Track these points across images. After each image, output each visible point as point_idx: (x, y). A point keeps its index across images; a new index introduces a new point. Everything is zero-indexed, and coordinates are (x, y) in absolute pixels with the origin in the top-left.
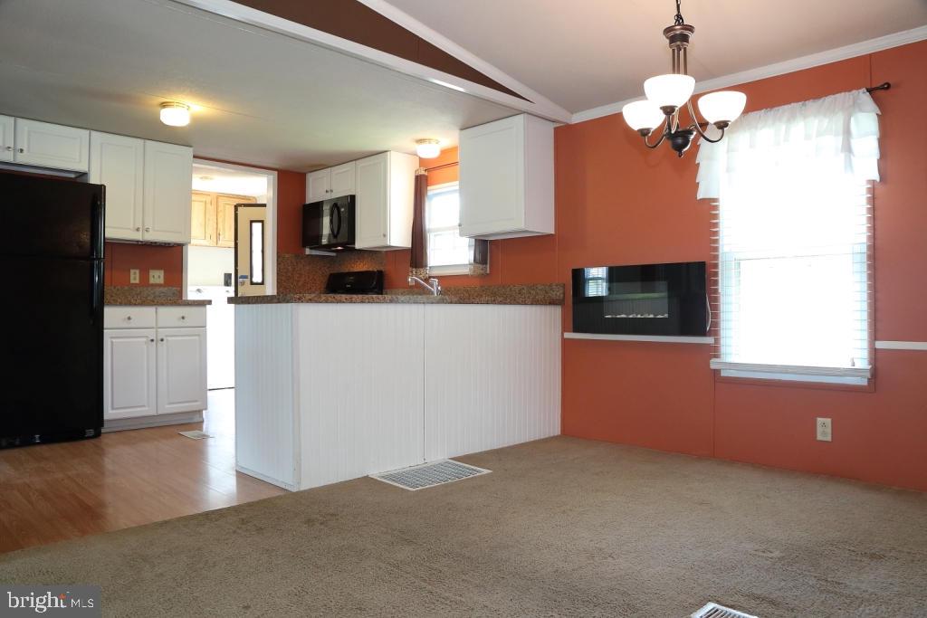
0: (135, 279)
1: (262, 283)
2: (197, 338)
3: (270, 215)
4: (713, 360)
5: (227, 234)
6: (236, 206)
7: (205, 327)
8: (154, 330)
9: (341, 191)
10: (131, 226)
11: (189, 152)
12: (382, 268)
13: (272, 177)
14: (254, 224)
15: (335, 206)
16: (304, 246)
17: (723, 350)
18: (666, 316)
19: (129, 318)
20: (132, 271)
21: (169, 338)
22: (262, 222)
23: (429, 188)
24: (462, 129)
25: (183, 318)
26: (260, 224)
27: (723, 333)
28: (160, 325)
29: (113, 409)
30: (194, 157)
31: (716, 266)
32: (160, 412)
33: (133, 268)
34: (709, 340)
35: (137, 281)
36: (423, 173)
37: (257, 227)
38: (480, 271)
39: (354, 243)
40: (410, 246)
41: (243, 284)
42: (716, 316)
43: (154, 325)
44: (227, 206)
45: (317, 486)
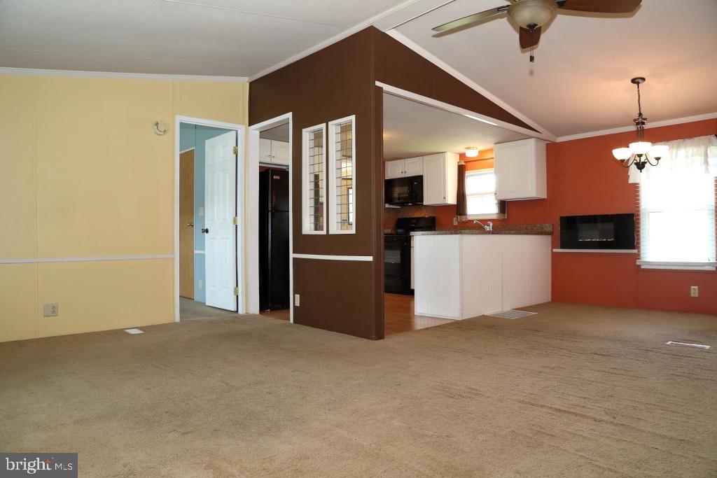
4: (638, 260)
9: (412, 173)
12: (434, 215)
15: (409, 181)
16: (386, 202)
17: (642, 256)
18: (612, 239)
23: (466, 172)
24: (496, 144)
27: (642, 248)
31: (638, 215)
34: (635, 251)
36: (463, 163)
38: (502, 218)
39: (423, 202)
40: (456, 203)
42: (639, 239)
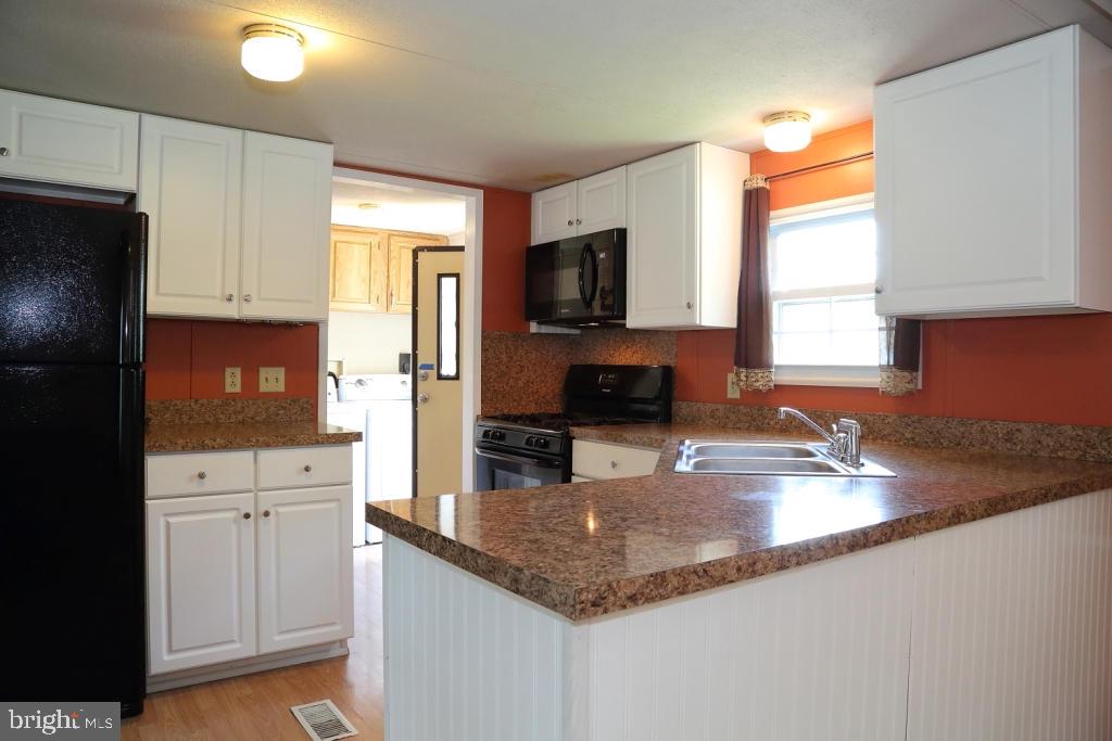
0: (233, 384)
1: (457, 377)
2: (333, 505)
3: (471, 265)
5: (402, 296)
6: (415, 253)
7: (350, 483)
8: (251, 494)
9: (596, 221)
10: (218, 293)
11: (326, 153)
12: (670, 362)
13: (473, 199)
14: (444, 280)
15: (587, 248)
16: (529, 319)
19: (202, 476)
20: (229, 371)
21: (281, 510)
22: (457, 276)
23: (772, 214)
24: (879, 83)
25: (307, 469)
26: (454, 280)
28: (262, 484)
29: (171, 651)
30: (336, 164)
32: (261, 653)
33: (230, 366)
35: (238, 389)
36: (761, 184)
37: (449, 285)
38: (904, 387)
39: (623, 318)
40: (735, 325)
41: (425, 378)
43: (252, 486)
44: (403, 250)
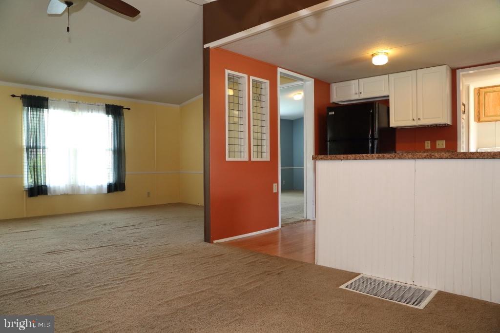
0: (428, 146)
20: (426, 142)
35: (430, 148)
45: (328, 266)
